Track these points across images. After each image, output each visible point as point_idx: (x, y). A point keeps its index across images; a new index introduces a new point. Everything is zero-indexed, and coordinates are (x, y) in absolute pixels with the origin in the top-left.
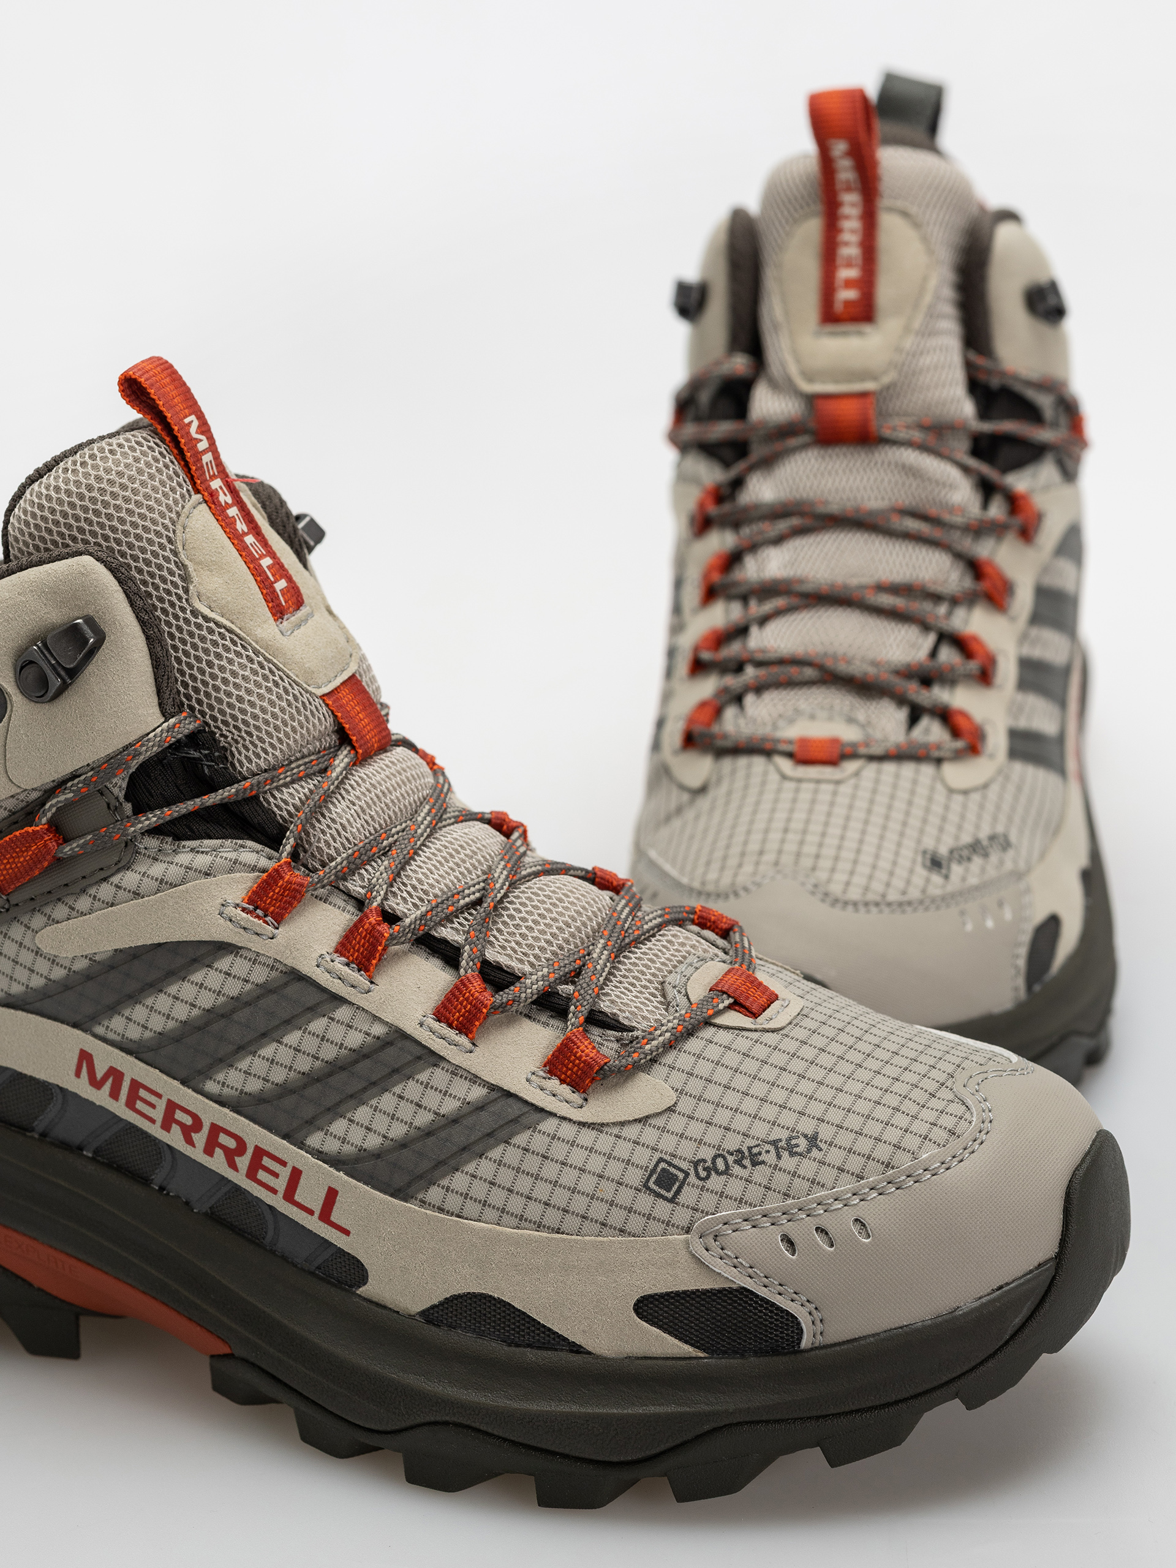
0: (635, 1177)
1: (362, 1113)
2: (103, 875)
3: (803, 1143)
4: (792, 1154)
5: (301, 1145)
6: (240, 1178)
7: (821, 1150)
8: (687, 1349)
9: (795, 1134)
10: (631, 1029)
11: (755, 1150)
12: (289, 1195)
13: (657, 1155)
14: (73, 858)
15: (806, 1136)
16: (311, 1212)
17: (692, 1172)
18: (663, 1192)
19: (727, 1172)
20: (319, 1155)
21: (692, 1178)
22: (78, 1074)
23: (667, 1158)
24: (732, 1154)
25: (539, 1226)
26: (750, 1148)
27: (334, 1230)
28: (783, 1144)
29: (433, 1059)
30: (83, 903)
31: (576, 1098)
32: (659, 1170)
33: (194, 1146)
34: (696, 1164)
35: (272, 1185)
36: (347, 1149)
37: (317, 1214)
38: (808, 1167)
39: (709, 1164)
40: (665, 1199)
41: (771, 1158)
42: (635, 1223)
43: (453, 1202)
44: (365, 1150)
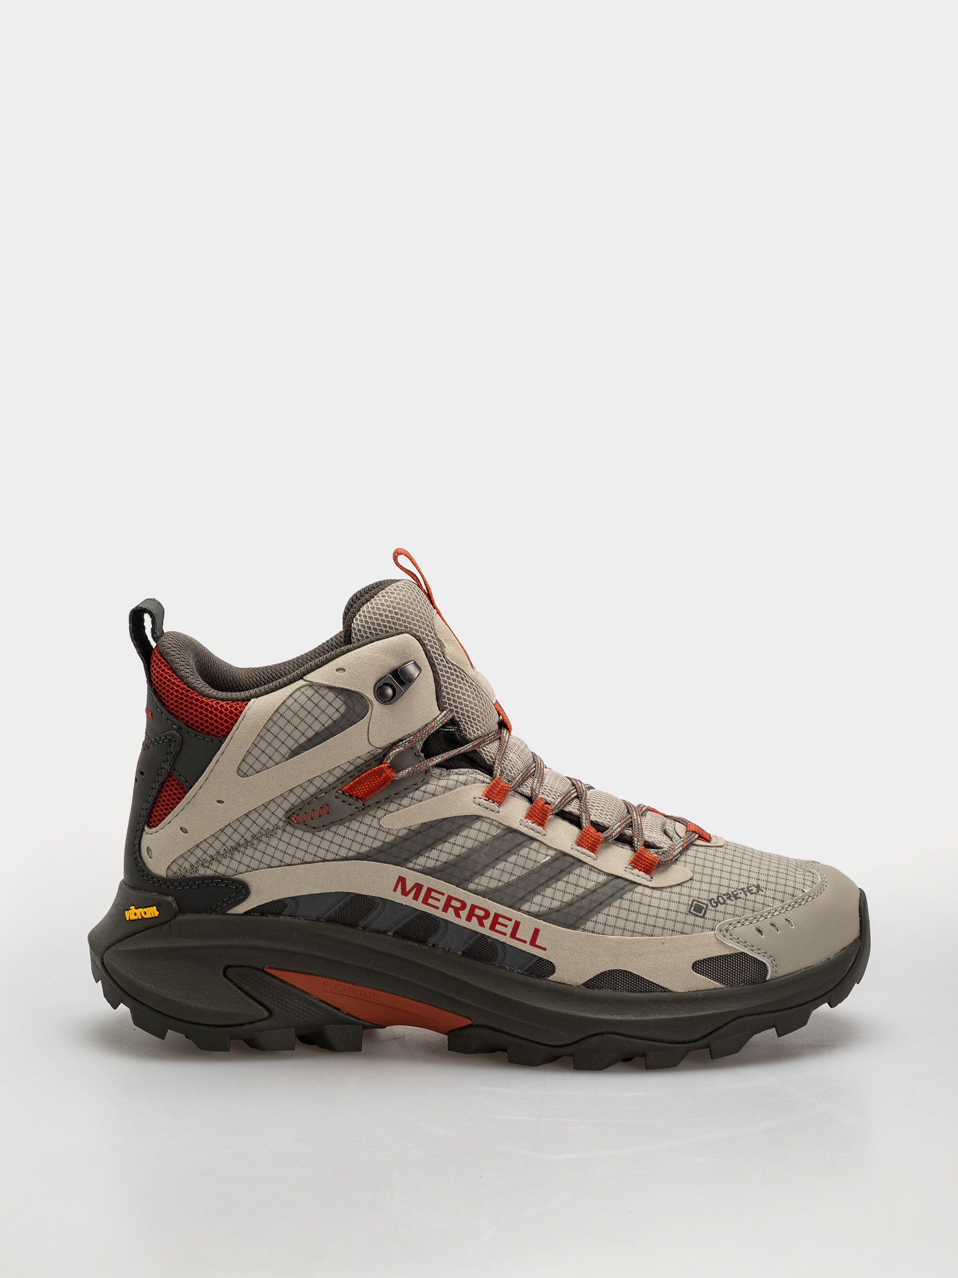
0: (684, 908)
1: (549, 892)
2: (416, 787)
3: (755, 890)
4: (752, 893)
5: (519, 910)
6: (486, 931)
7: (763, 891)
8: (717, 985)
9: (749, 885)
10: (661, 848)
11: (735, 893)
12: (513, 935)
13: (691, 899)
14: (402, 780)
15: (754, 886)
16: (525, 942)
17: (709, 904)
18: (698, 914)
19: (724, 903)
20: (528, 913)
21: (710, 907)
22: (395, 890)
23: (696, 899)
24: (725, 895)
25: (642, 934)
26: (732, 892)
27: (538, 949)
28: (746, 889)
29: (580, 864)
30: (405, 801)
31: (648, 877)
32: (694, 904)
33: (460, 918)
34: (710, 901)
35: (504, 931)
36: (543, 909)
37: (528, 942)
38: (759, 898)
39: (716, 900)
40: (700, 917)
41: (742, 895)
42: (688, 928)
43: (600, 928)
44: (552, 909)
